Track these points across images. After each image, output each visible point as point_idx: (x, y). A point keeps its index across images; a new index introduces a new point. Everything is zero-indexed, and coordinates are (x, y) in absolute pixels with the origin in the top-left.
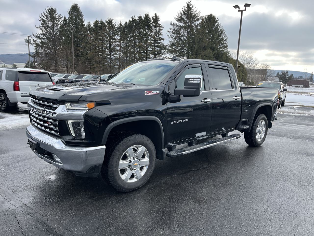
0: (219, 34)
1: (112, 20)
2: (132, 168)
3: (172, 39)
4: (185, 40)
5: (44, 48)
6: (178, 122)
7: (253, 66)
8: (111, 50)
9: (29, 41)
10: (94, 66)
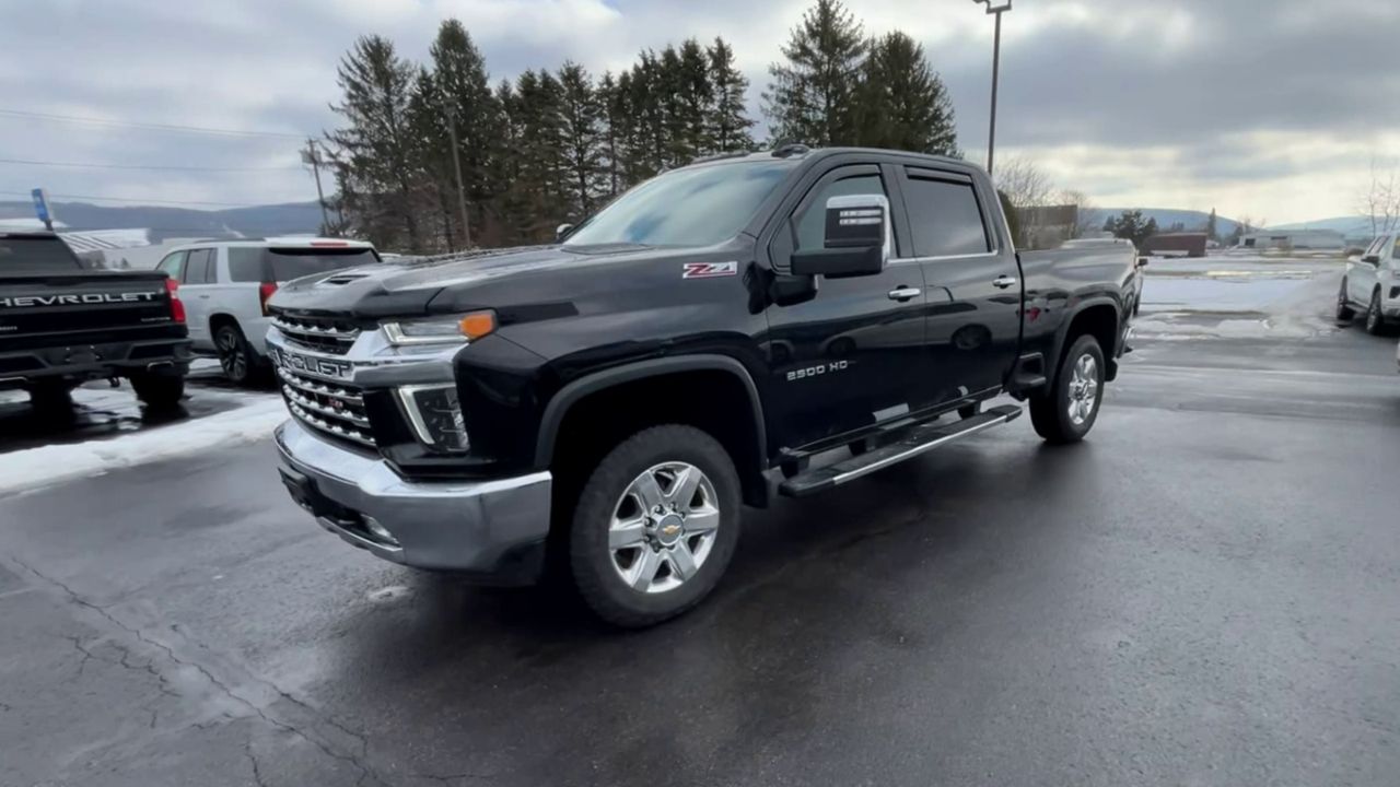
0: (925, 97)
1: (577, 70)
2: (658, 543)
3: (779, 121)
4: (820, 122)
5: (367, 178)
6: (811, 372)
7: (1035, 198)
8: (585, 168)
9: (316, 158)
10: (534, 226)
